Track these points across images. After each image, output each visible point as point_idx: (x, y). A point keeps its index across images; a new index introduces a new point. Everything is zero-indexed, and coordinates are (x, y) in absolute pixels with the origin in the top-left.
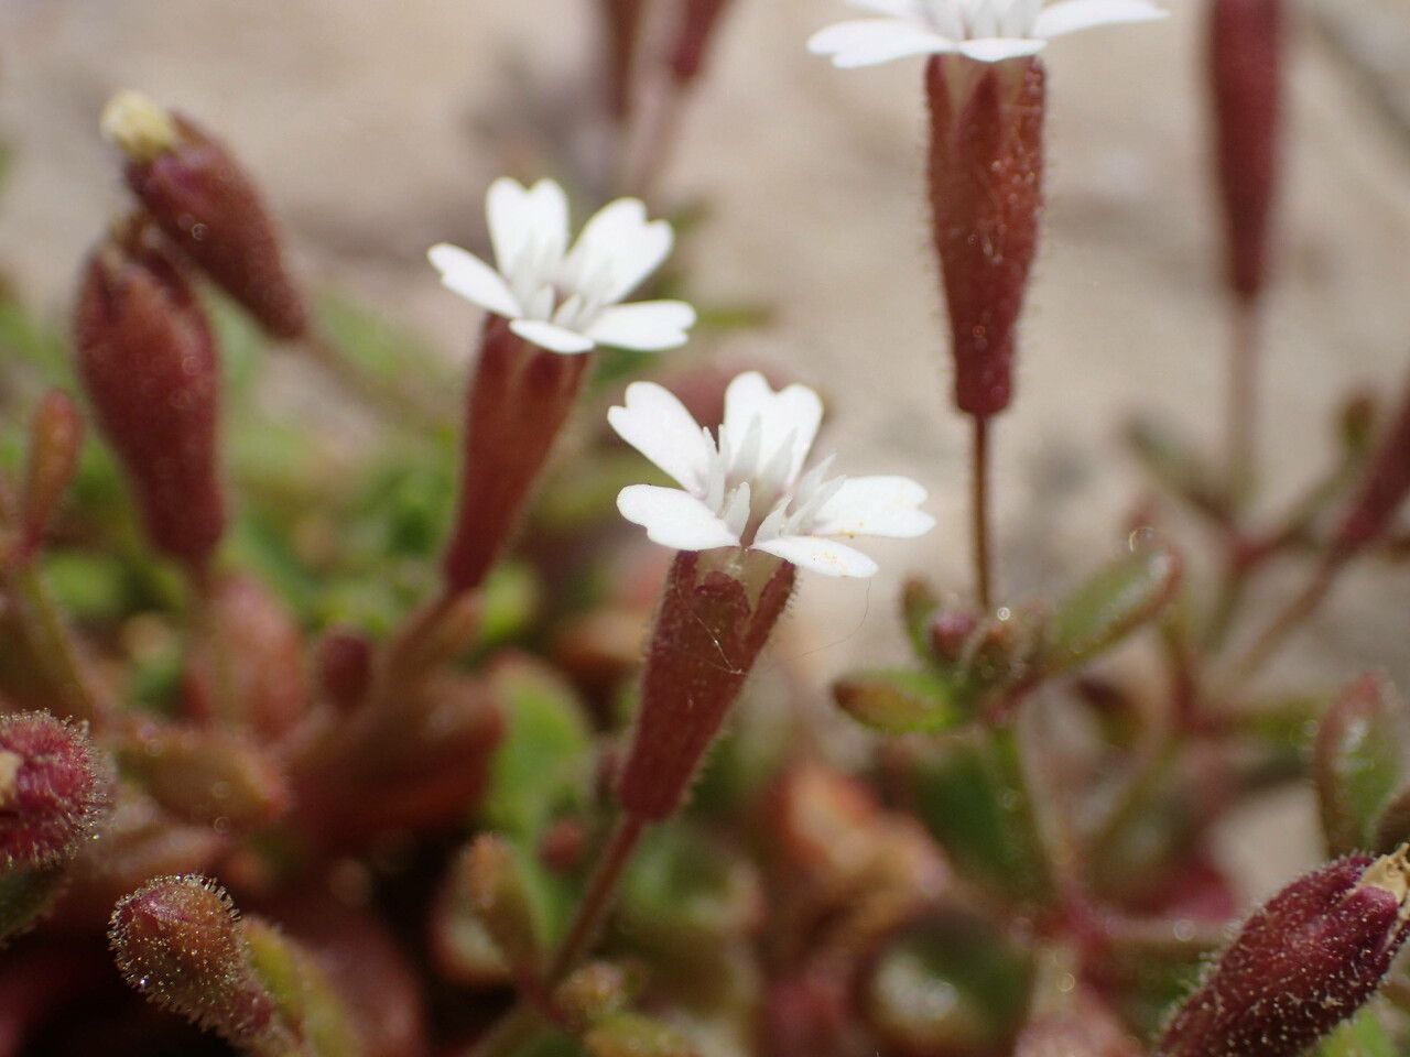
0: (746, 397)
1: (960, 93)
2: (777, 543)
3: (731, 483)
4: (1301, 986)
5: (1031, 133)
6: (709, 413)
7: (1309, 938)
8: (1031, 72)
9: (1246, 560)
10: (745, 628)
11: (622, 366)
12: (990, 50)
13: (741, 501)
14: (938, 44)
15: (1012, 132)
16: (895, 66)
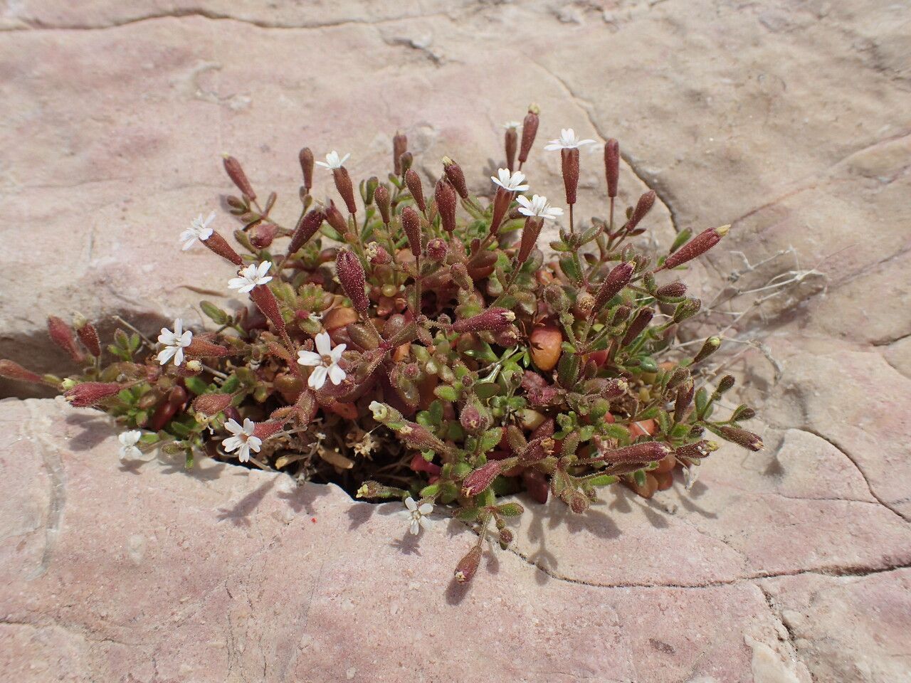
0: (535, 197)
1: (566, 154)
2: (541, 215)
3: (534, 208)
4: (618, 279)
5: (577, 160)
6: (530, 198)
7: (619, 273)
8: (577, 151)
9: (613, 238)
10: (537, 229)
11: (519, 193)
12: (571, 147)
13: (536, 210)
14: (563, 147)
15: (574, 160)
16: (557, 150)
